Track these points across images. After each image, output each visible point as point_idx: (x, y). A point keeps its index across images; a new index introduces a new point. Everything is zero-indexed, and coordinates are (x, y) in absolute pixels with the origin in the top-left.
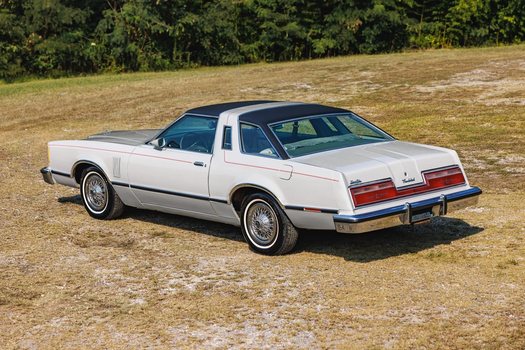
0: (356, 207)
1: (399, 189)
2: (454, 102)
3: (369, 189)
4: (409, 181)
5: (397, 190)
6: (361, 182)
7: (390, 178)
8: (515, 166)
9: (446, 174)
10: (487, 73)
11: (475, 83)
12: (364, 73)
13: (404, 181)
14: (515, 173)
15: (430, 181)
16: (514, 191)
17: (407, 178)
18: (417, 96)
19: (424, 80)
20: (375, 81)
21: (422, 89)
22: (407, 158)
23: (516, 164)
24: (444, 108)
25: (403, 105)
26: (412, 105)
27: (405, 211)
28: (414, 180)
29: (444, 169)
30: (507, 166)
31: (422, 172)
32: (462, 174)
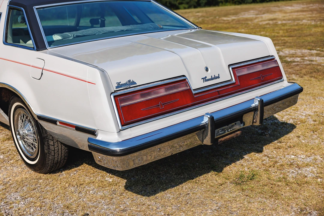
0: (122, 126)
1: (197, 92)
2: (242, 23)
3: (149, 94)
4: (212, 79)
5: (194, 92)
6: (135, 83)
7: (184, 76)
8: (293, 57)
9: (259, 68)
10: (256, 12)
11: (251, 16)
12: (197, 14)
13: (205, 79)
14: (294, 62)
15: (240, 78)
16: (302, 77)
17: (209, 75)
18: (222, 22)
19: (226, 15)
20: (202, 16)
21: (225, 19)
22: (210, 46)
23: (293, 56)
24: (237, 26)
25: (215, 25)
26: (220, 25)
27: (203, 128)
28: (218, 77)
29: (257, 61)
30: (287, 56)
31: (229, 66)
32: (278, 67)
